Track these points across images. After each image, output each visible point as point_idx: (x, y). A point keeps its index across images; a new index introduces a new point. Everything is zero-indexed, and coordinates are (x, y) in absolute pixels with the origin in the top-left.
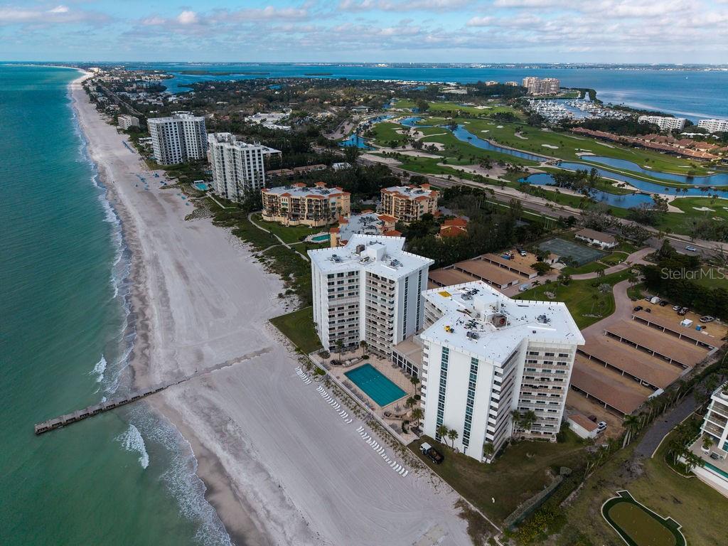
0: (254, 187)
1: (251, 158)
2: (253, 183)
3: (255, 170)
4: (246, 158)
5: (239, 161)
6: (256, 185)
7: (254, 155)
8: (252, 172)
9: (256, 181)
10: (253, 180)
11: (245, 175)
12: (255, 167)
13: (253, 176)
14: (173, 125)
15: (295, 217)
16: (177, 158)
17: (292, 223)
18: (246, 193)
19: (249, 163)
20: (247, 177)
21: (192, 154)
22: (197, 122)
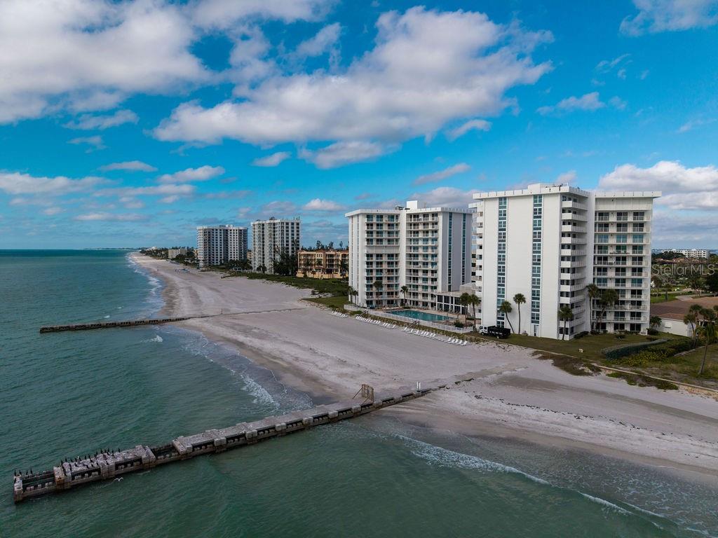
0: (290, 254)
1: (290, 229)
2: (290, 250)
3: (293, 238)
4: (285, 229)
5: (278, 233)
6: (293, 252)
7: (293, 228)
8: (290, 240)
9: (293, 248)
10: (290, 247)
11: (283, 241)
12: (293, 235)
13: (290, 243)
14: (219, 231)
15: (329, 272)
16: (219, 259)
17: (326, 276)
18: (282, 257)
19: (287, 234)
20: (285, 243)
21: (233, 256)
22: (241, 230)
